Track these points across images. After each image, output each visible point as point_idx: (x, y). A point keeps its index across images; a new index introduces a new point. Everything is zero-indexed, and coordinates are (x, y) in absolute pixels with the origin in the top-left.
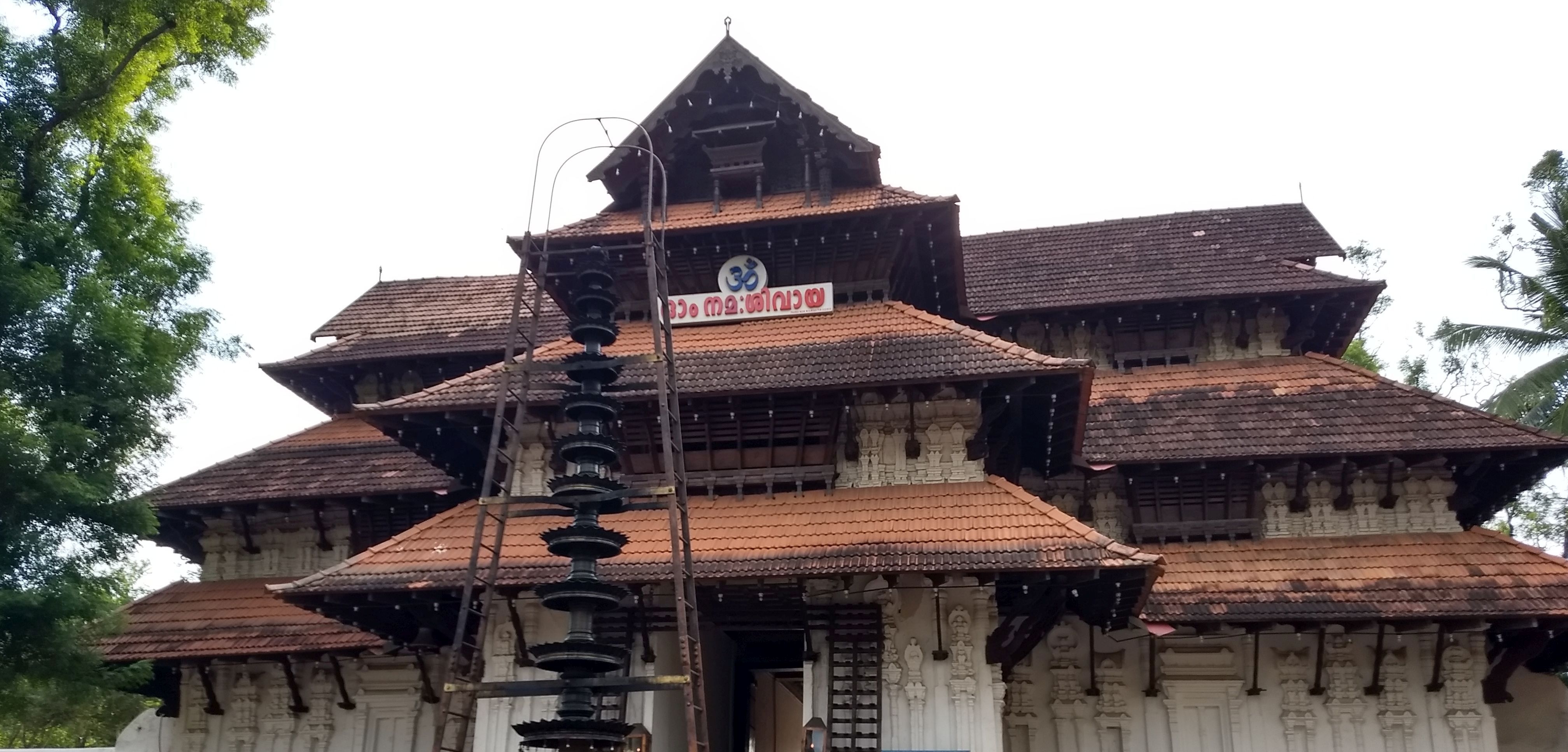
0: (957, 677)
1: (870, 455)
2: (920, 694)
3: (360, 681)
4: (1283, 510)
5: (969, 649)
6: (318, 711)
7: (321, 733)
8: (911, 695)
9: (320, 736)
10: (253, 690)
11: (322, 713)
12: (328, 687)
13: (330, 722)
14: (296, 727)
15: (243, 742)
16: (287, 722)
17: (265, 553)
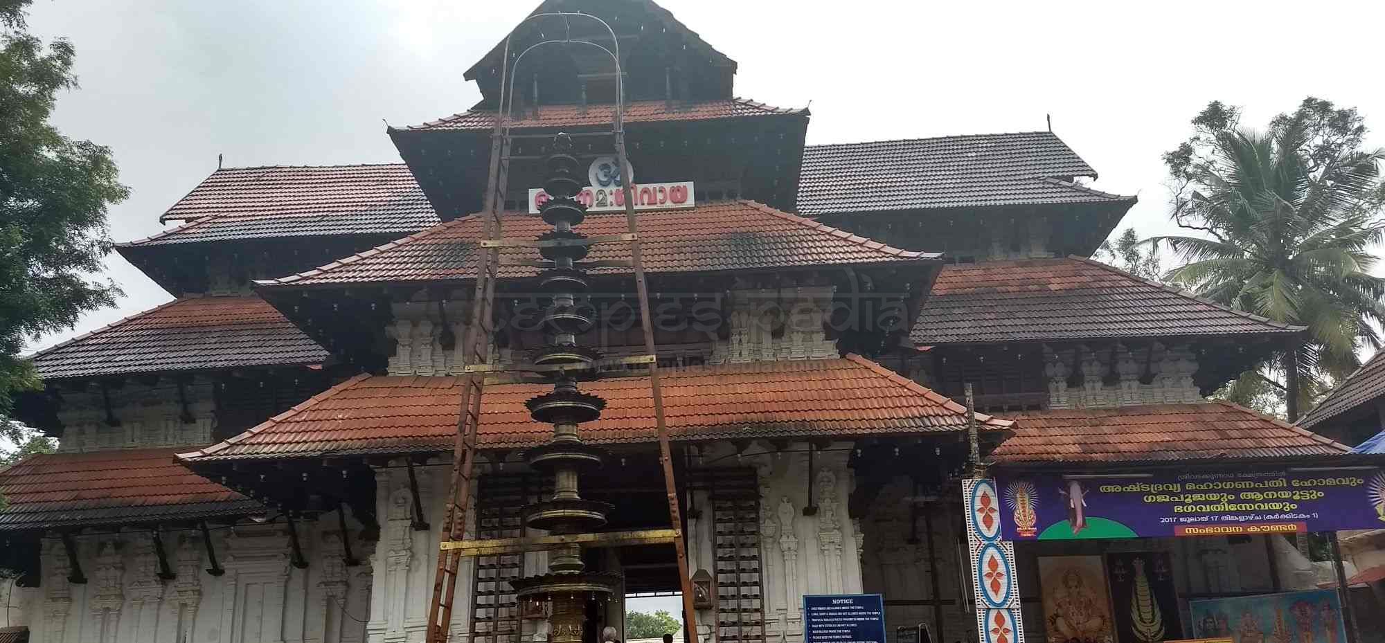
0: (824, 530)
1: (740, 334)
2: (793, 546)
3: (228, 548)
4: (1063, 385)
5: (834, 506)
6: (185, 576)
7: (190, 598)
8: (785, 546)
9: (189, 602)
10: (118, 559)
11: (190, 579)
12: (196, 554)
13: (198, 588)
14: (163, 593)
15: (108, 609)
16: (156, 589)
17: (126, 427)
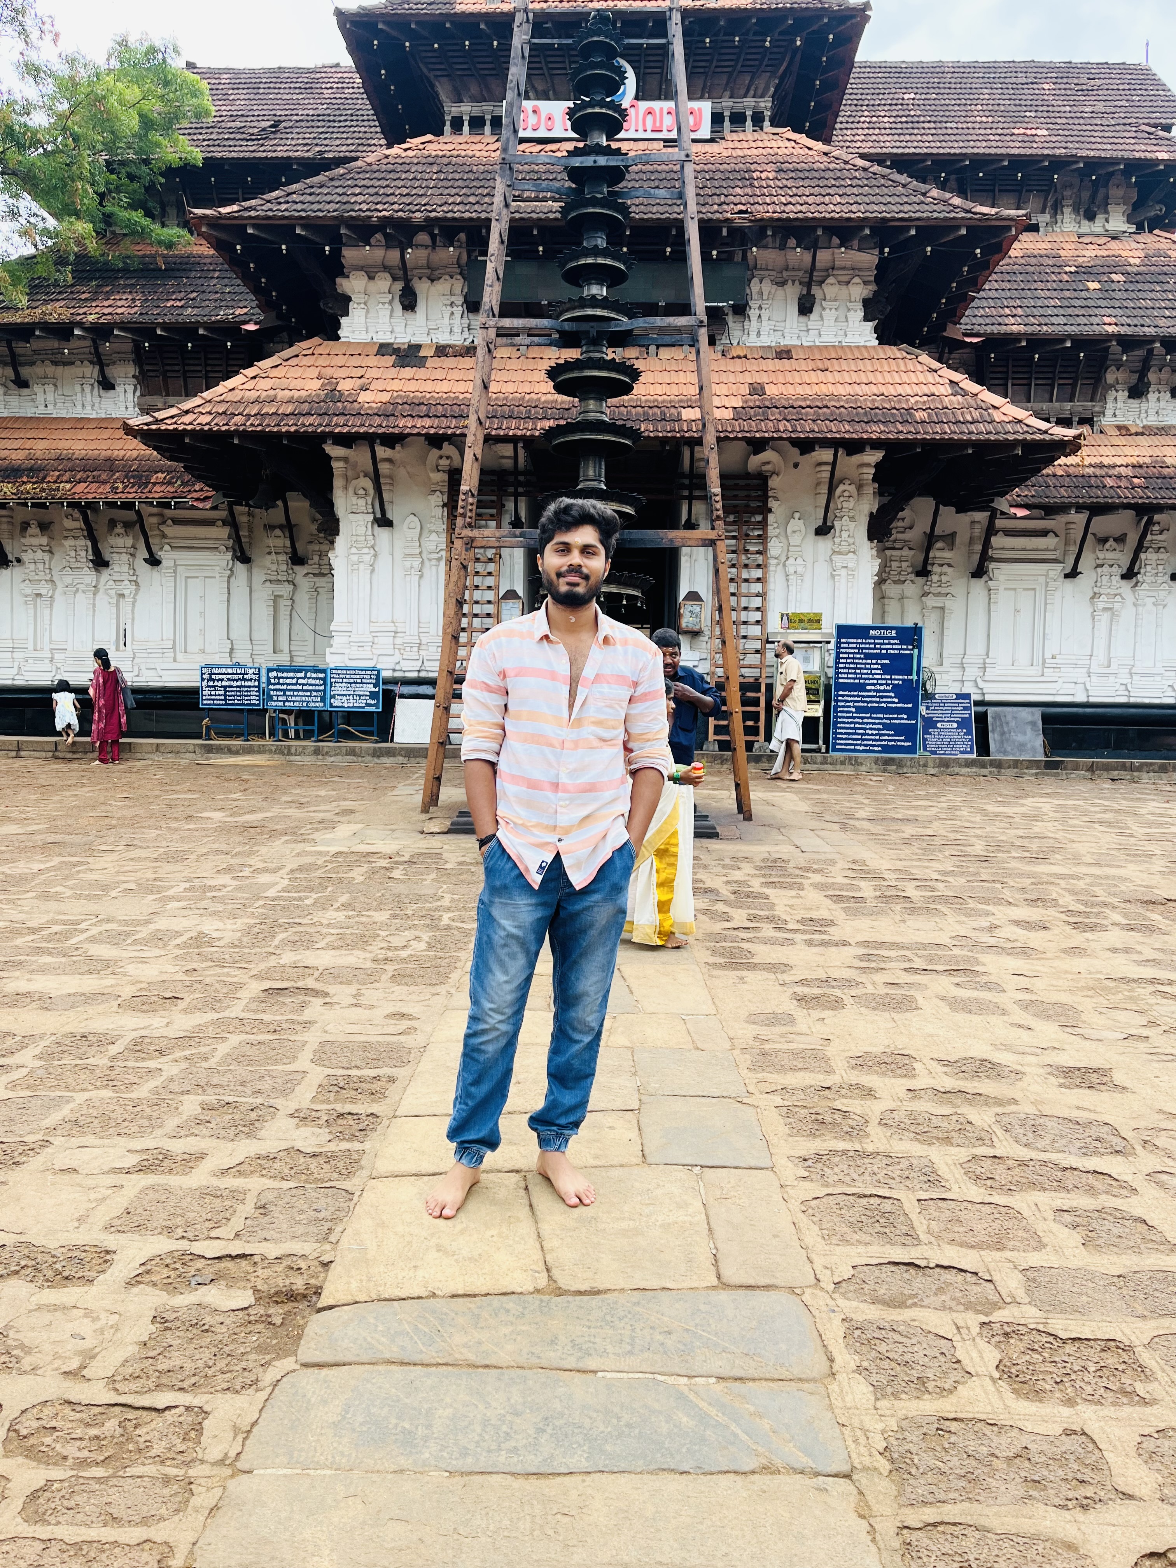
0: (840, 553)
1: (760, 308)
2: (800, 569)
3: (164, 536)
4: (1123, 395)
5: (852, 525)
6: (120, 564)
7: (128, 589)
8: (791, 570)
9: (126, 592)
10: (44, 540)
11: (125, 568)
12: (129, 541)
13: (134, 578)
14: (98, 581)
15: (39, 595)
16: (88, 576)
17: (38, 389)
